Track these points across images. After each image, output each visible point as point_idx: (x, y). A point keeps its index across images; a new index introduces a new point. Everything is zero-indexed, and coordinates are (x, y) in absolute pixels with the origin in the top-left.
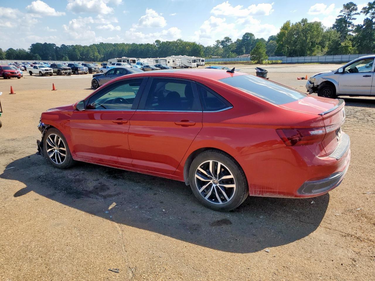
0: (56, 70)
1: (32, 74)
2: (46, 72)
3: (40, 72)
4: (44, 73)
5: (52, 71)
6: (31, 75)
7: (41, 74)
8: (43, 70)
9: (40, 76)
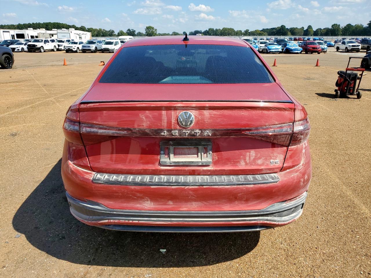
0: (366, 46)
1: (339, 50)
2: (352, 48)
3: (346, 48)
4: (350, 49)
5: (360, 47)
6: (337, 51)
7: (346, 50)
8: (350, 46)
9: (345, 52)
